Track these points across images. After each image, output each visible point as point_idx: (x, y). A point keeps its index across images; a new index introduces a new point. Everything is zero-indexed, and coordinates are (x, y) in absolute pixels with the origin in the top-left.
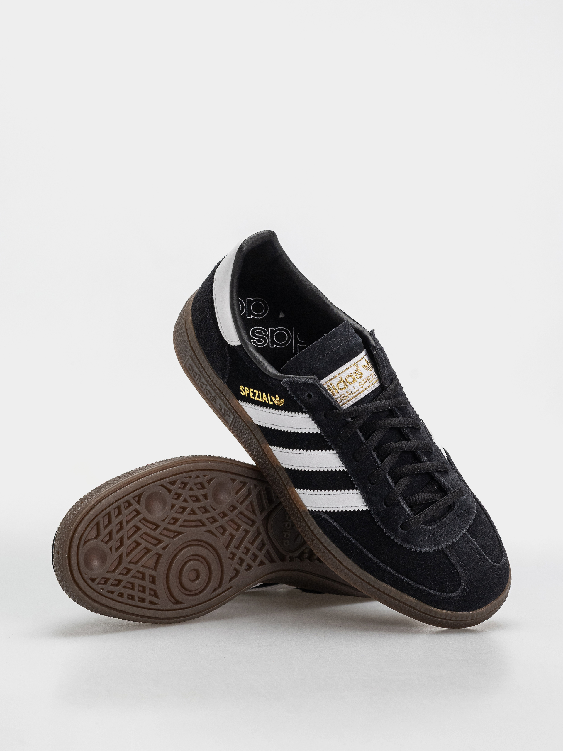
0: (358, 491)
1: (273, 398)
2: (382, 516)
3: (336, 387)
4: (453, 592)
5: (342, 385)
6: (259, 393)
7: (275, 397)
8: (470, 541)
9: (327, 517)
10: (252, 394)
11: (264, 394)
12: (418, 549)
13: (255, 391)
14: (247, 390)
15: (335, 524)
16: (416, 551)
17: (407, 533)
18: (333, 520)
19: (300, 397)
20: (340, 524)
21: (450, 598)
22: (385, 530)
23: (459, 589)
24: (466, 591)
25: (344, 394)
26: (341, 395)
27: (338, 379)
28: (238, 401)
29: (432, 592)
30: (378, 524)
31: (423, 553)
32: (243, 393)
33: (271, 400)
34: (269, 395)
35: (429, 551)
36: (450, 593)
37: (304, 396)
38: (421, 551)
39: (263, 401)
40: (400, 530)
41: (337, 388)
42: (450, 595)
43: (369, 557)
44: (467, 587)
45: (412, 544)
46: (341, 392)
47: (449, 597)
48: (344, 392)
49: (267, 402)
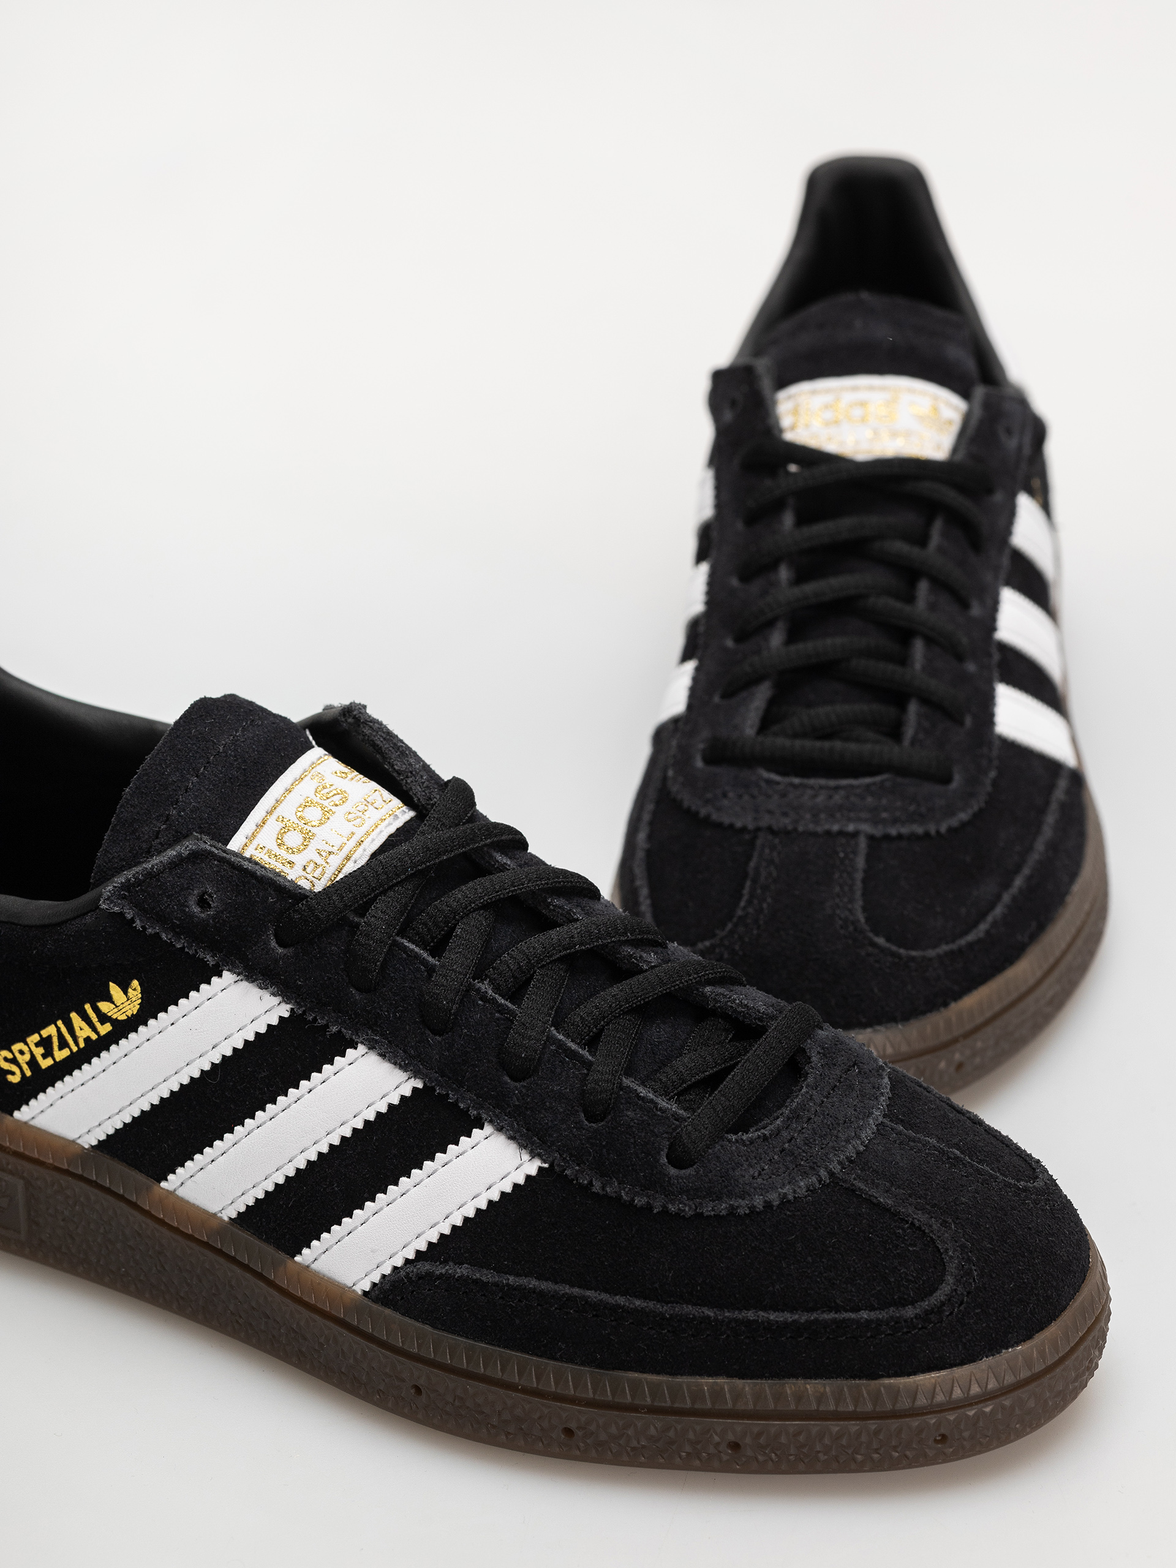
0: (488, 1129)
1: (104, 1006)
2: (594, 1157)
3: (276, 850)
4: (931, 1293)
5: (294, 839)
6: (58, 1030)
7: (109, 999)
8: (910, 1139)
9: (425, 1267)
10: (39, 1052)
11: (74, 1016)
12: (758, 1202)
13: (45, 1033)
14: (22, 1052)
15: (463, 1271)
16: (752, 1208)
17: (697, 1172)
18: (451, 1263)
19: (176, 918)
20: (474, 1263)
21: (933, 1317)
22: (627, 1193)
23: (943, 1275)
24: (969, 1273)
25: (311, 860)
26: (305, 869)
27: (273, 827)
28: (11, 1115)
29: (865, 1315)
30: (594, 1190)
31: (778, 1206)
32: (13, 1073)
33: (103, 1018)
34: (88, 1007)
35: (795, 1197)
36: (923, 1300)
37: (187, 910)
38: (768, 1205)
39: (82, 1045)
40: (673, 1171)
41: (282, 852)
42: (925, 1304)
43: (616, 1307)
44: (969, 1260)
45: (730, 1195)
46: (299, 859)
47: (926, 1311)
48: (310, 854)
49: (94, 1037)
